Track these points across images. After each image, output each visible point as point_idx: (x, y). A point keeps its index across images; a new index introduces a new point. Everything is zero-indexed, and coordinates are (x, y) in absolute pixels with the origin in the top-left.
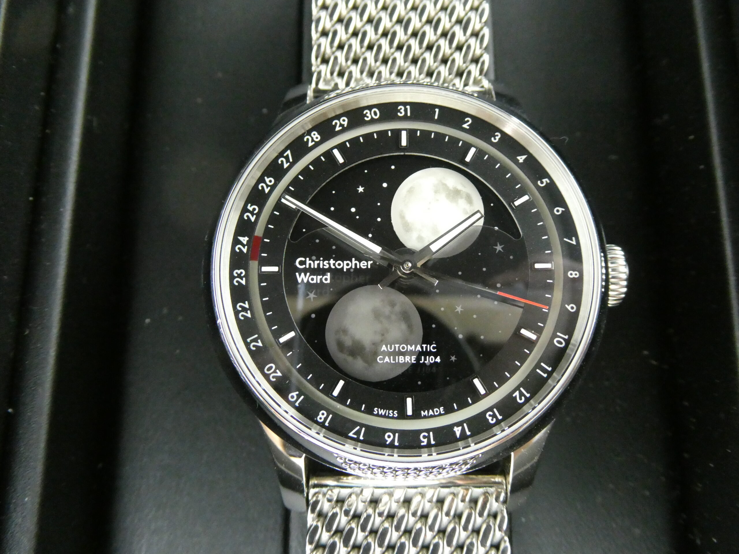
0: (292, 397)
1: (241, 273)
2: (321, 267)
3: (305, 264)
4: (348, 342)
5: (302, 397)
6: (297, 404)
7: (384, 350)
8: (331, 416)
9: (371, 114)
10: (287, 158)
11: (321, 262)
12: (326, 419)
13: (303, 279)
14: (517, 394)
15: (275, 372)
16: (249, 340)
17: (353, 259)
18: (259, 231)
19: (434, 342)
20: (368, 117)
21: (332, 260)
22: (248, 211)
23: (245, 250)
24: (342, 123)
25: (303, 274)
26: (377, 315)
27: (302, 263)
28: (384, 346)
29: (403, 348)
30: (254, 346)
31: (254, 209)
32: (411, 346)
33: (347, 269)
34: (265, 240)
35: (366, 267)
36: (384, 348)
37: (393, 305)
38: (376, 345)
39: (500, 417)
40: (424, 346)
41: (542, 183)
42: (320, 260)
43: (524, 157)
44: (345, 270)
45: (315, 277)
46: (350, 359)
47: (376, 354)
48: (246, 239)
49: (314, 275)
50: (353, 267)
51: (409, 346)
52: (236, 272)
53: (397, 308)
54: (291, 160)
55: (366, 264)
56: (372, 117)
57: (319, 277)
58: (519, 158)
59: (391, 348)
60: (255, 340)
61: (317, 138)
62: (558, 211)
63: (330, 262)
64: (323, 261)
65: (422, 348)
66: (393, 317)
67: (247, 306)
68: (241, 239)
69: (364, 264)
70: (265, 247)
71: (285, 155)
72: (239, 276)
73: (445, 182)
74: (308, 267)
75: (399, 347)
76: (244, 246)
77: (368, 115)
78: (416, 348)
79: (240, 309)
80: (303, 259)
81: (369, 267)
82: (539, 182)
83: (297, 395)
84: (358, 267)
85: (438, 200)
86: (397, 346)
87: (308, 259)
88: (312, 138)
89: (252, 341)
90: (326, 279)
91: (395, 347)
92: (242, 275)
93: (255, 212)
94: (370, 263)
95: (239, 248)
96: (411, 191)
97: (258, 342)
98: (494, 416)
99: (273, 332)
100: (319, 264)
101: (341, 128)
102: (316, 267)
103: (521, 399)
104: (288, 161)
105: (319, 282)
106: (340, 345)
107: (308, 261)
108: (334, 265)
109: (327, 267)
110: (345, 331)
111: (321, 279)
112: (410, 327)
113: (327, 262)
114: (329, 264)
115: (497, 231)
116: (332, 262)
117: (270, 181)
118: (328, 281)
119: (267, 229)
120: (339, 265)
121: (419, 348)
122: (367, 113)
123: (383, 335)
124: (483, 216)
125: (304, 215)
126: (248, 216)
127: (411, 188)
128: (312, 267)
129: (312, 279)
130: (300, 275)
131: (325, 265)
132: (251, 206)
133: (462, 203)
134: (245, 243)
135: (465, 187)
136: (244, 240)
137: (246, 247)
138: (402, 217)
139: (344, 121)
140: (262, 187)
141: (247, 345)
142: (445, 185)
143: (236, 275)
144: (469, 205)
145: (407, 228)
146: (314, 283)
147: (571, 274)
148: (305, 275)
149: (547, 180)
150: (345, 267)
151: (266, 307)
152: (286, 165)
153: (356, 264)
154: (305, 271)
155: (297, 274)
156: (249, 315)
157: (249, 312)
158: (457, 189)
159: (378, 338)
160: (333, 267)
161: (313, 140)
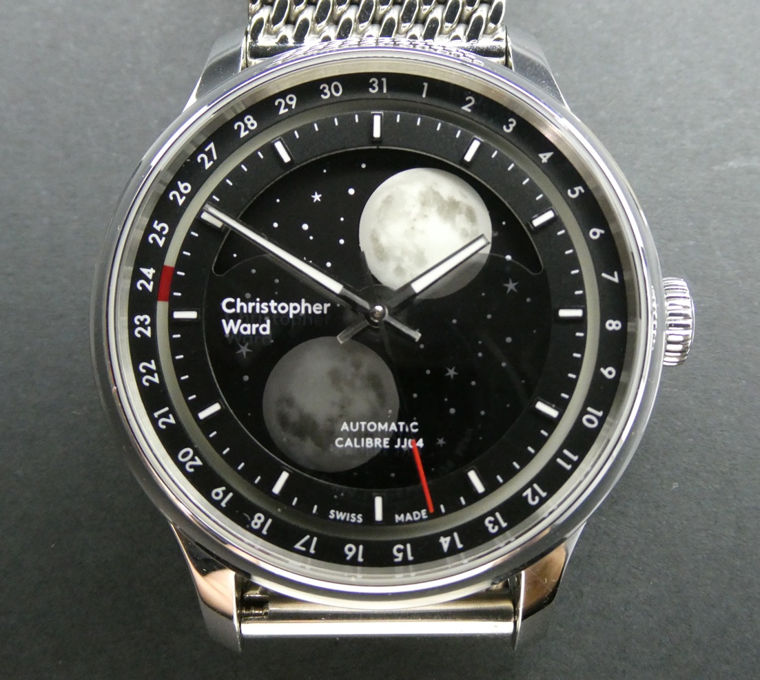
0: (217, 494)
1: (145, 320)
2: (258, 311)
3: (235, 308)
4: (294, 416)
5: (231, 495)
6: (223, 504)
7: (345, 431)
8: (270, 521)
9: (330, 90)
10: (209, 154)
11: (258, 304)
12: (263, 525)
13: (231, 330)
14: (529, 492)
15: (193, 459)
16: (156, 415)
17: (303, 300)
18: (170, 260)
19: (415, 419)
20: (326, 94)
21: (273, 301)
22: (155, 231)
23: (150, 287)
24: (289, 103)
25: (231, 322)
26: (335, 377)
27: (230, 305)
28: (345, 424)
29: (372, 427)
30: (164, 423)
31: (163, 229)
32: (383, 424)
33: (294, 315)
34: (179, 273)
35: (320, 312)
36: (345, 427)
37: (357, 366)
38: (334, 422)
39: (504, 525)
40: (401, 424)
41: (573, 192)
42: (256, 302)
43: (549, 155)
44: (291, 316)
45: (248, 326)
46: (296, 440)
47: (332, 434)
48: (152, 271)
49: (247, 323)
50: (303, 312)
51: (380, 424)
52: (138, 318)
53: (364, 370)
54: (215, 158)
55: (321, 308)
56: (331, 94)
57: (255, 326)
58: (541, 156)
59: (354, 427)
60: (165, 415)
61: (252, 125)
62: (595, 234)
63: (270, 304)
64: (261, 302)
65: (398, 427)
66: (358, 383)
67: (153, 366)
68: (144, 271)
69: (318, 308)
70: (177, 283)
71: (207, 149)
72: (142, 324)
73: (436, 189)
74: (238, 311)
75: (366, 426)
76: (148, 281)
77: (326, 91)
78: (389, 426)
79: (144, 371)
80: (232, 300)
81: (325, 312)
82: (569, 191)
83: (223, 491)
84: (310, 312)
85: (426, 216)
86: (363, 424)
87: (239, 300)
88: (246, 125)
89: (161, 416)
90: (264, 329)
91: (360, 426)
92: (147, 323)
93: (165, 233)
94: (327, 305)
95: (142, 285)
96: (388, 201)
97: (169, 418)
98: (496, 523)
99: (189, 403)
100: (254, 308)
101: (287, 110)
102: (250, 311)
103: (533, 499)
104: (210, 158)
105: (254, 332)
106: (284, 421)
107: (239, 303)
108: (276, 308)
109: (266, 311)
110: (290, 402)
111: (257, 329)
112: (381, 396)
113: (266, 304)
114: (269, 307)
115: (510, 262)
116: (273, 304)
117: (186, 188)
118: (268, 332)
119: (181, 256)
120: (283, 308)
121: (393, 427)
122: (324, 88)
123: (343, 407)
124: (489, 243)
125: (234, 232)
126: (154, 239)
127: (389, 197)
128: (245, 311)
129: (245, 329)
130: (227, 323)
131: (263, 308)
132: (158, 225)
133: (461, 221)
134: (150, 277)
135: (466, 197)
136: (149, 272)
137: (152, 283)
138: (375, 239)
139: (291, 99)
140: (174, 196)
141: (154, 422)
142: (436, 194)
143: (138, 323)
144: (470, 223)
145: (382, 254)
146: (247, 335)
147: (610, 325)
148: (235, 324)
149: (580, 188)
150: (292, 312)
151: (179, 368)
152: (208, 165)
153: (306, 308)
154: (235, 317)
155: (224, 321)
156: (156, 379)
157: (156, 375)
158: (455, 200)
159: (335, 411)
160: (274, 312)
161: (246, 129)
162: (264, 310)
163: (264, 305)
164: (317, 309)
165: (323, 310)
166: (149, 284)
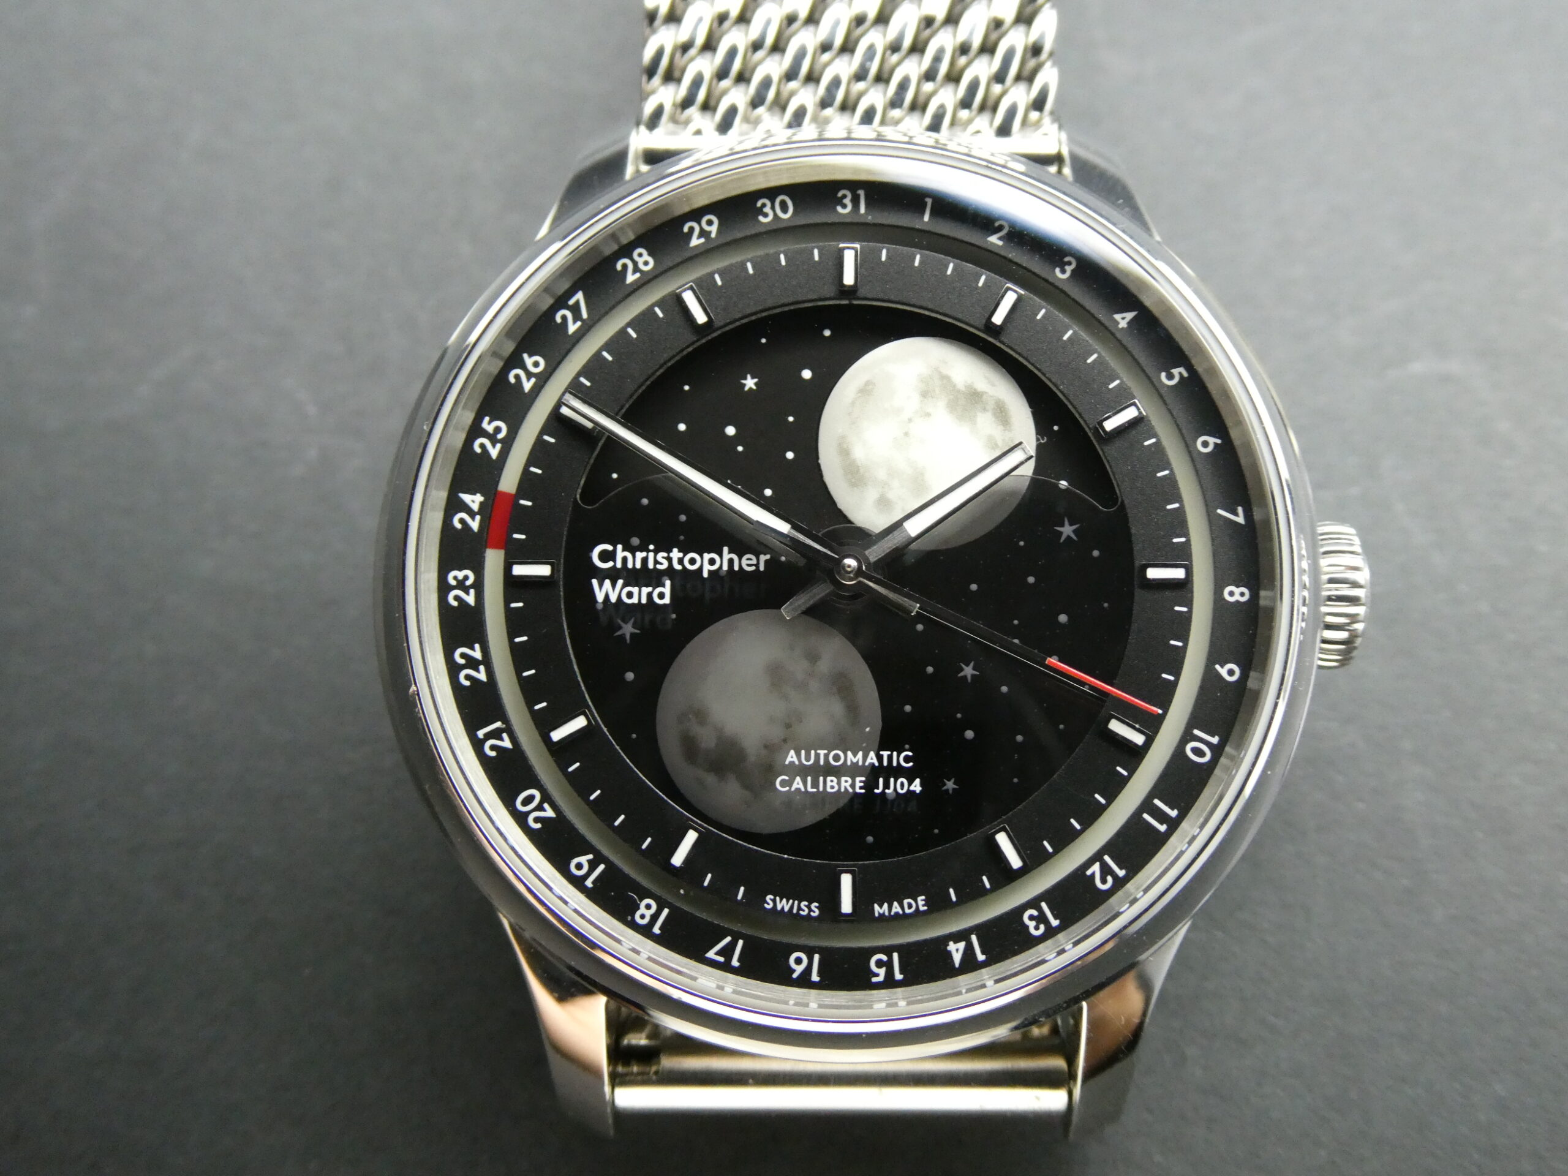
0: (579, 866)
1: (466, 578)
2: (651, 565)
3: (614, 561)
4: (707, 739)
5: (602, 867)
6: (589, 883)
7: (792, 763)
8: (666, 911)
9: (773, 208)
10: (575, 310)
11: (651, 555)
12: (654, 918)
13: (607, 597)
14: (1096, 868)
15: (540, 808)
16: (481, 734)
17: (726, 549)
18: (509, 482)
19: (907, 746)
20: (766, 215)
21: (675, 550)
22: (485, 434)
23: (475, 525)
24: (707, 228)
25: (607, 583)
26: (776, 675)
27: (605, 556)
28: (792, 753)
29: (837, 758)
30: (493, 748)
31: (498, 430)
32: (855, 755)
33: (710, 572)
34: (522, 502)
35: (753, 568)
36: (791, 757)
37: (813, 658)
38: (774, 748)
39: (1055, 923)
40: (885, 754)
41: (1170, 377)
42: (648, 551)
43: (1130, 316)
44: (705, 575)
45: (635, 590)
46: (710, 779)
47: (770, 770)
48: (479, 498)
49: (633, 586)
50: (725, 567)
51: (849, 754)
52: (453, 576)
53: (824, 666)
54: (585, 315)
55: (754, 562)
56: (775, 215)
57: (645, 590)
58: (1117, 317)
59: (808, 759)
60: (496, 734)
61: (646, 263)
62: (1205, 444)
63: (671, 555)
64: (656, 552)
65: (880, 758)
66: (814, 685)
67: (477, 654)
68: (466, 498)
69: (750, 562)
70: (519, 518)
71: (571, 302)
72: (461, 585)
73: (945, 372)
74: (619, 565)
75: (826, 756)
76: (473, 515)
77: (768, 210)
78: (865, 758)
79: (462, 661)
80: (610, 548)
81: (762, 568)
82: (1163, 375)
83: (589, 861)
84: (736, 568)
85: (928, 415)
86: (822, 752)
87: (620, 547)
88: (635, 264)
89: (488, 736)
90: (661, 596)
91: (817, 756)
92: (468, 583)
93: (500, 436)
94: (763, 558)
95: (462, 521)
96: (866, 390)
97: (502, 739)
98: (1041, 919)
99: (535, 715)
100: (645, 561)
101: (702, 240)
102: (638, 566)
103: (1104, 881)
104: (577, 316)
105: (644, 601)
106: (690, 748)
107: (620, 553)
108: (681, 561)
109: (664, 566)
110: (701, 715)
111: (650, 595)
112: (853, 710)
113: (665, 555)
114: (669, 559)
115: (1067, 490)
116: (676, 554)
117: (536, 364)
118: (667, 600)
119: (526, 475)
120: (692, 561)
121: (872, 758)
122: (764, 205)
123: (788, 726)
124: (1032, 457)
125: (614, 441)
126: (482, 446)
127: (868, 383)
128: (630, 565)
129: (630, 595)
130: (601, 585)
131: (659, 560)
132: (490, 423)
133: (986, 422)
134: (475, 507)
135: (993, 385)
136: (474, 500)
137: (478, 518)
138: (844, 452)
139: (710, 223)
140: (517, 377)
141: (478, 745)
142: (945, 379)
143: (453, 583)
144: (1001, 428)
145: (856, 476)
146: (633, 604)
147: (1231, 594)
148: (614, 586)
149: (1182, 370)
150: (707, 568)
151: (520, 657)
152: (572, 328)
153: (731, 561)
154: (613, 575)
155: (595, 582)
156: (482, 676)
157: (482, 668)
158: (975, 390)
159: (776, 733)
160: (678, 567)
161: (636, 269)
162: (661, 564)
163: (661, 555)
164: (748, 562)
165: (757, 565)
166: (473, 519)
